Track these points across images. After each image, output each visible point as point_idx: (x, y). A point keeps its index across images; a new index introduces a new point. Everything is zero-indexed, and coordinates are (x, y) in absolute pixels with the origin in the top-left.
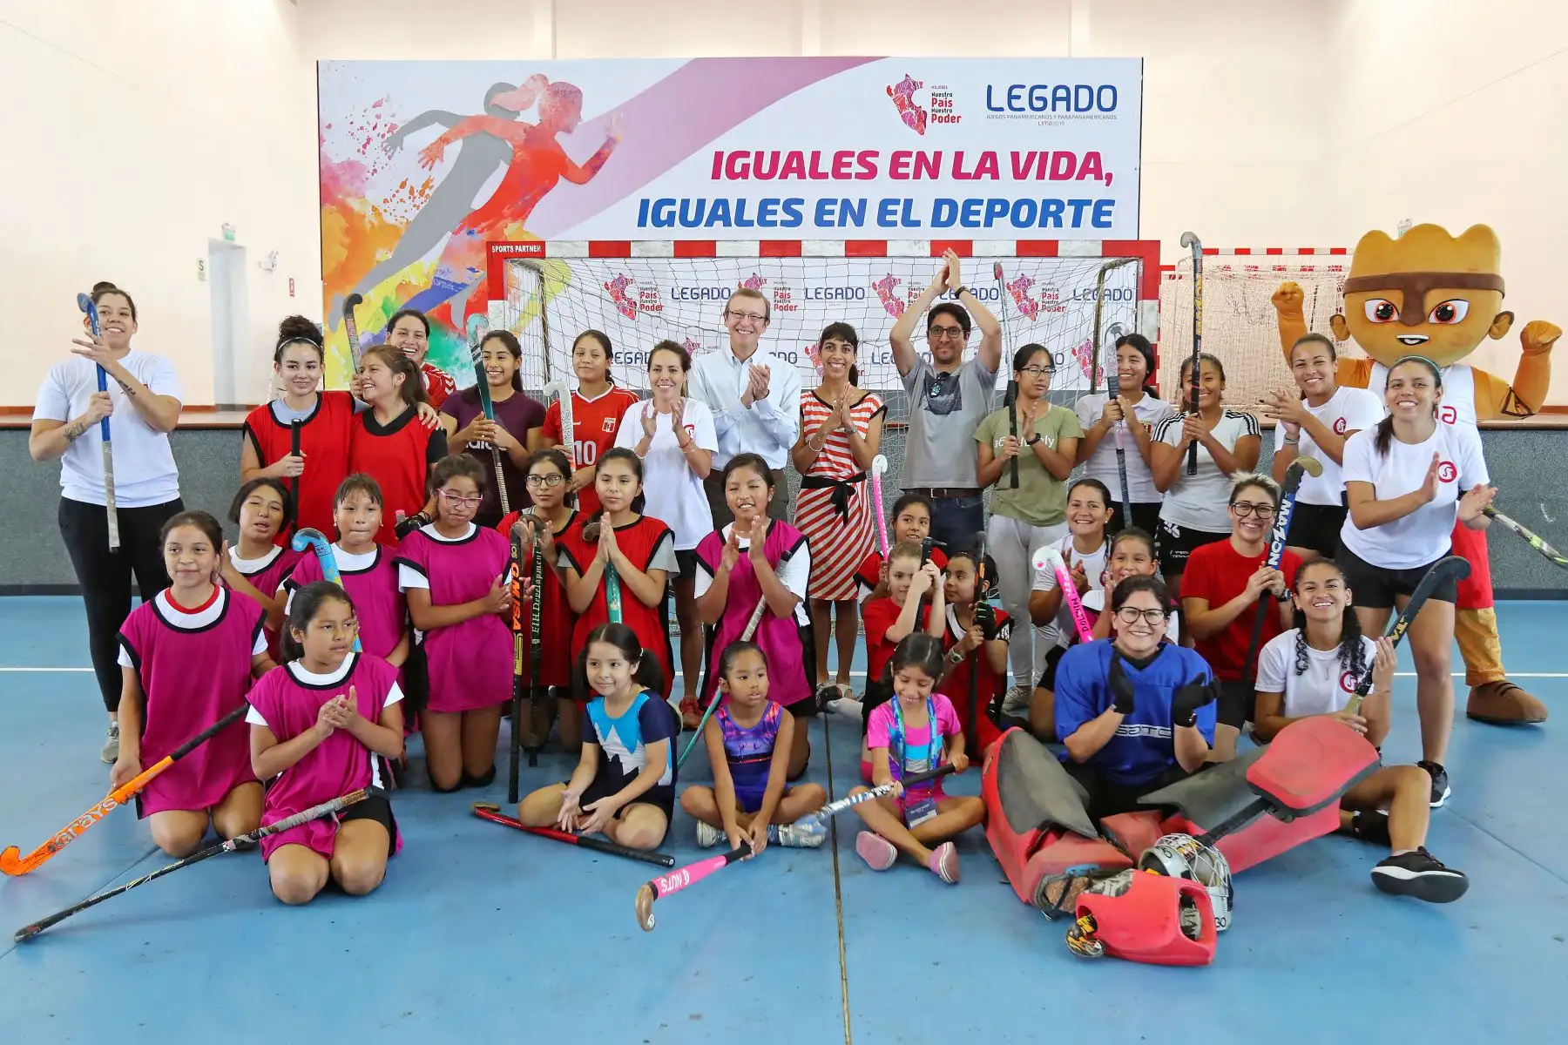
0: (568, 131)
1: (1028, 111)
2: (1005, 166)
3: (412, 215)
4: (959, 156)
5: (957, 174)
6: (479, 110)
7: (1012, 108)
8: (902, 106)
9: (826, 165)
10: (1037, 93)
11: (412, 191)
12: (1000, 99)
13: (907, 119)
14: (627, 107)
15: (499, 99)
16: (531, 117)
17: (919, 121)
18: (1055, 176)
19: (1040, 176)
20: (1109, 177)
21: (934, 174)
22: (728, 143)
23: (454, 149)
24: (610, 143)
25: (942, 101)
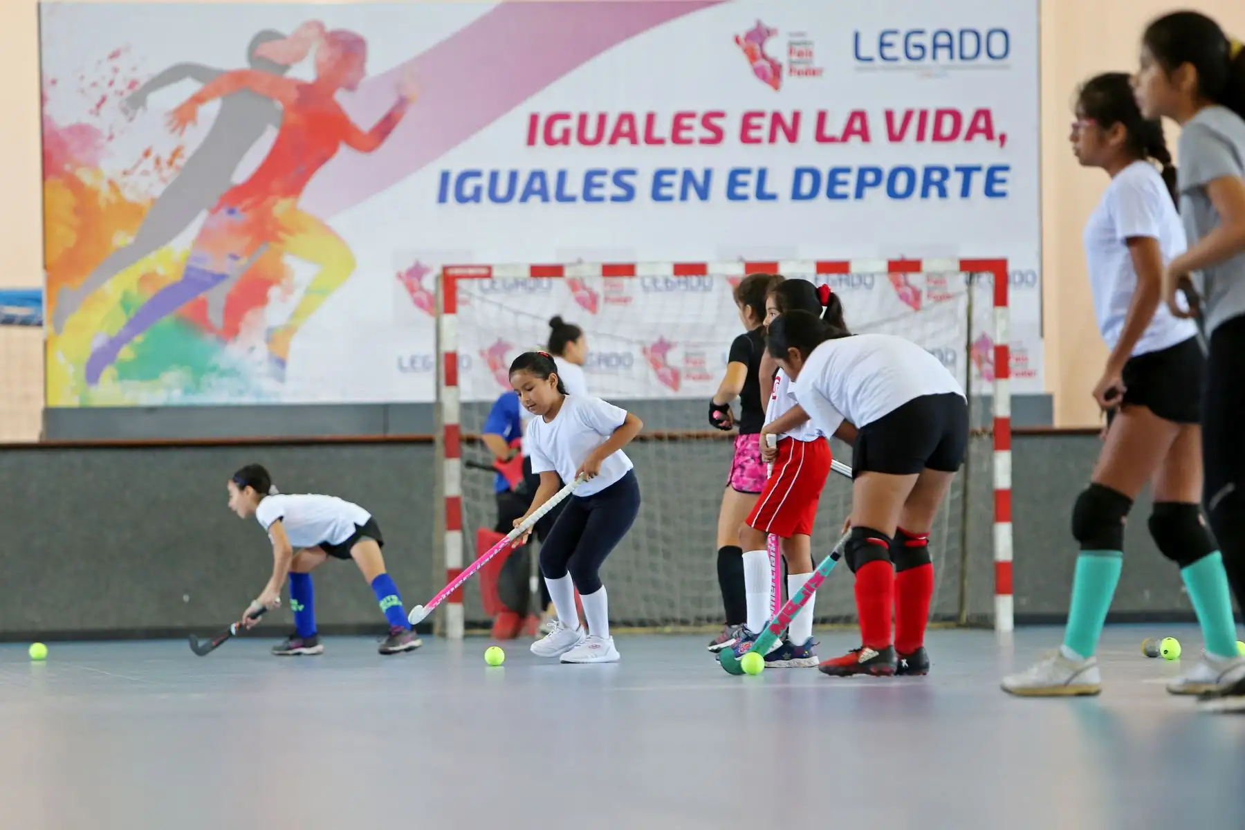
0: (351, 87)
1: (904, 61)
2: (877, 126)
3: (158, 190)
4: (822, 117)
5: (821, 137)
6: (238, 61)
7: (883, 57)
8: (752, 57)
9: (663, 129)
10: (915, 39)
11: (158, 161)
12: (869, 47)
13: (760, 73)
14: (421, 59)
15: (266, 49)
16: (305, 72)
17: (772, 75)
18: (937, 137)
19: (920, 137)
20: (1003, 138)
21: (792, 136)
22: (544, 103)
23: (210, 110)
24: (402, 103)
25: (800, 50)
